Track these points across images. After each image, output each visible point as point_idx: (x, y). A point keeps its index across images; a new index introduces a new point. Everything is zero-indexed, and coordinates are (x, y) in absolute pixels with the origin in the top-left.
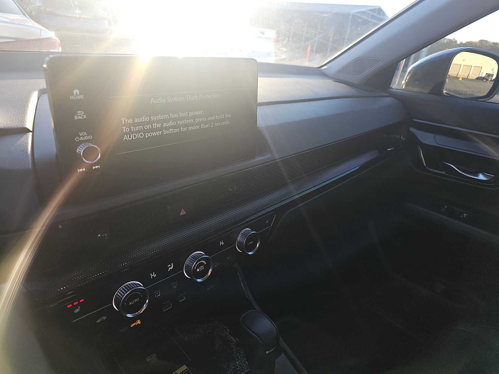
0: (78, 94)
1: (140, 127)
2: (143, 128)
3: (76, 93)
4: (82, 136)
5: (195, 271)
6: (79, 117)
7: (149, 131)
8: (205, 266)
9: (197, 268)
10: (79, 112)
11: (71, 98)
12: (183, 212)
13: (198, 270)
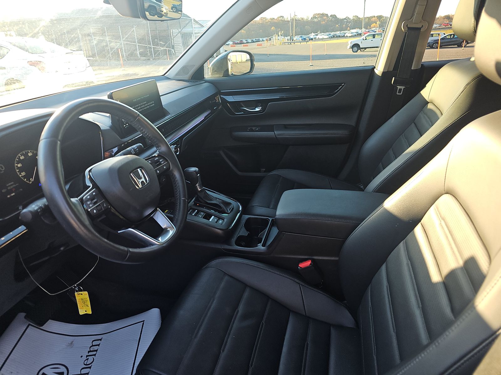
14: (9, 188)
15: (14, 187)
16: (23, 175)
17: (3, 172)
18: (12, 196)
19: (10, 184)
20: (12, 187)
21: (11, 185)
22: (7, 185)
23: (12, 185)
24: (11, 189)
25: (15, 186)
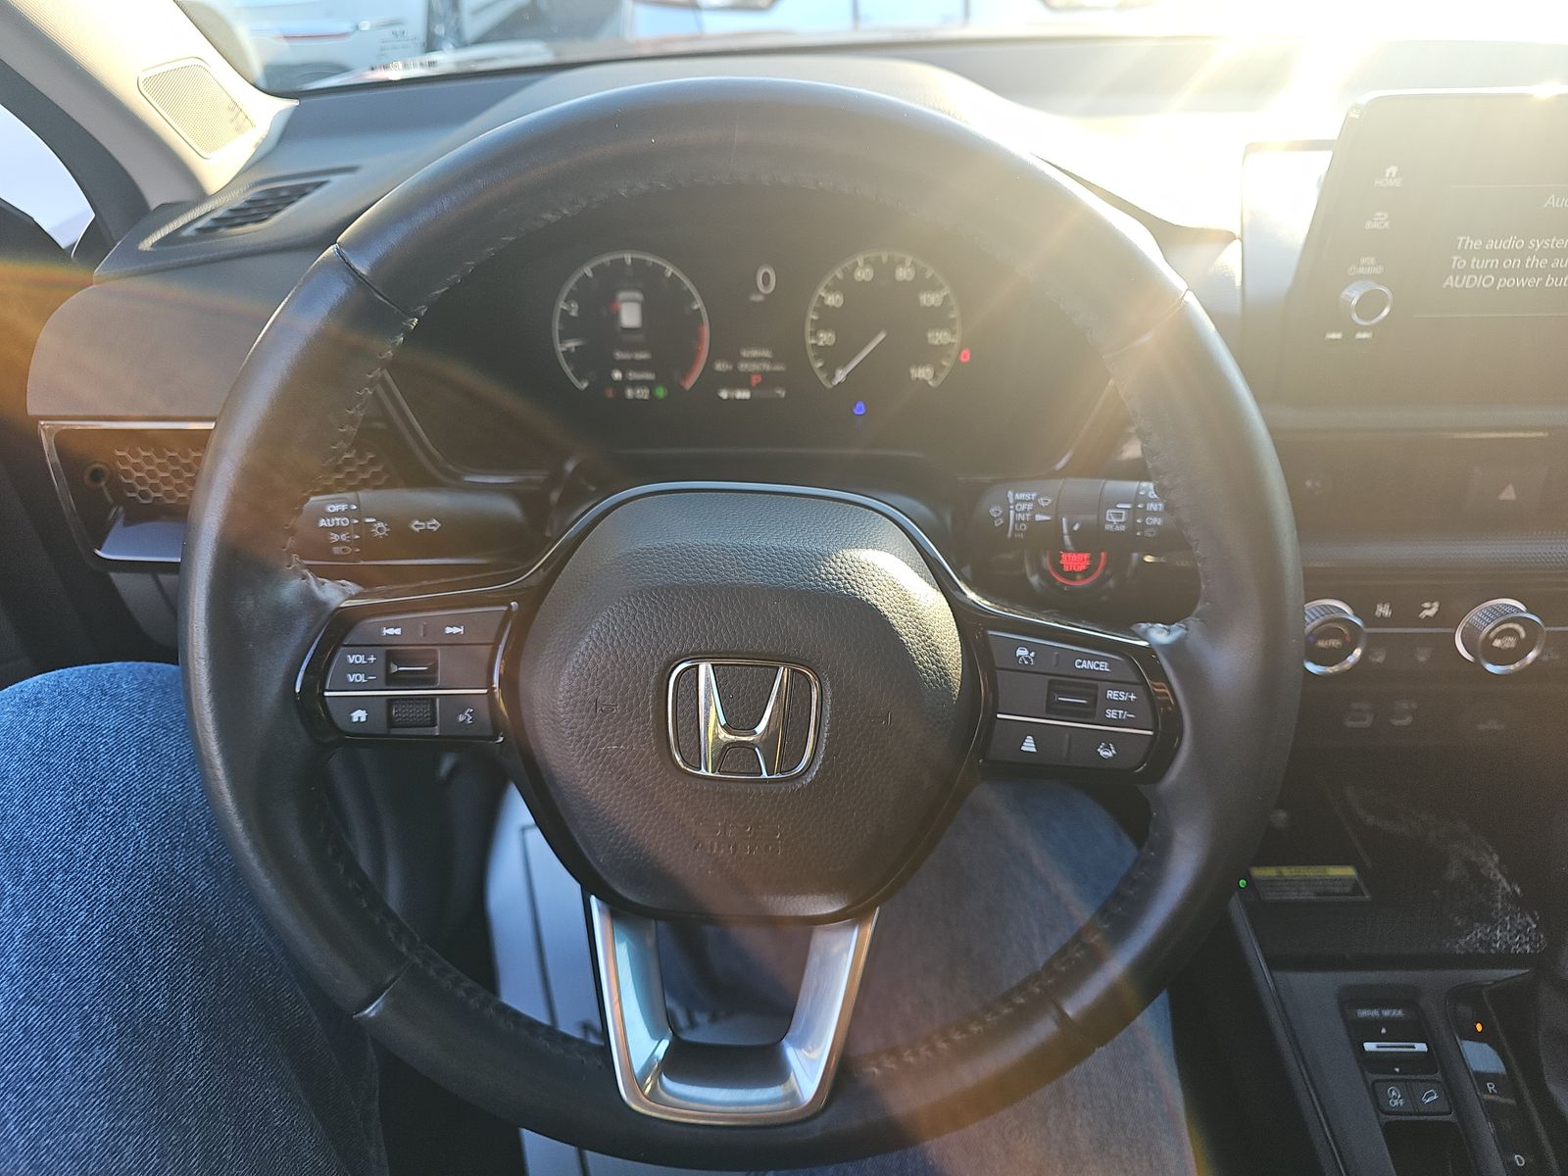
0: (1394, 175)
1: (1493, 261)
2: (1501, 264)
3: (1391, 174)
4: (1364, 265)
5: (1488, 641)
6: (1376, 225)
7: (1508, 273)
8: (1519, 641)
9: (1496, 637)
10: (1379, 214)
11: (1376, 182)
12: (1509, 494)
13: (1497, 643)
14: (743, 366)
15: (763, 373)
16: (821, 343)
17: (759, 298)
18: (735, 399)
19: (755, 353)
20: (755, 367)
21: (756, 359)
22: (745, 354)
23: (759, 359)
24: (748, 374)
25: (767, 367)
